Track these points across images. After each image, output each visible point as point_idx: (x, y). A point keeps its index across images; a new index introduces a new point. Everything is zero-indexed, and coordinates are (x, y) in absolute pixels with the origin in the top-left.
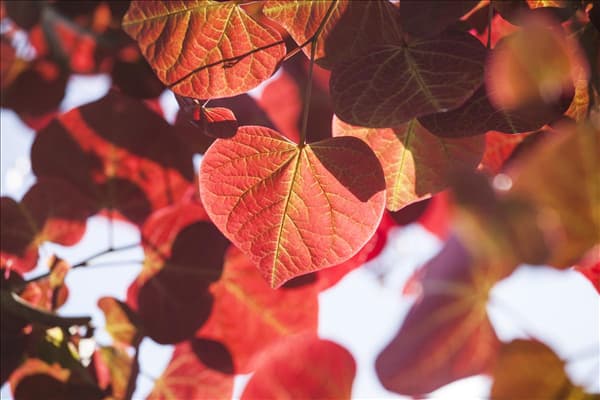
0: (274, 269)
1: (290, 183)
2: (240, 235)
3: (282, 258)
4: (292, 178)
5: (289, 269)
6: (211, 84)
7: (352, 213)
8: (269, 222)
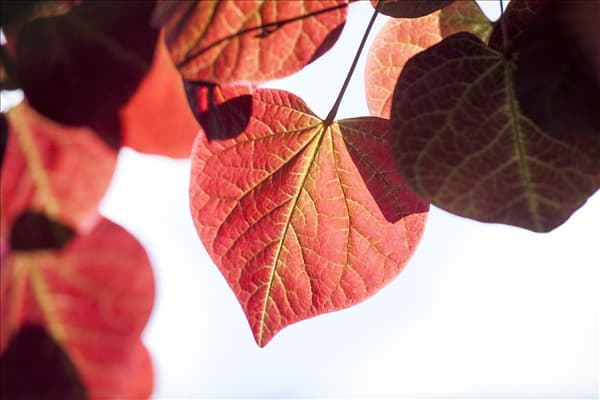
0: (264, 312)
1: (303, 175)
2: (229, 257)
3: (275, 294)
4: (306, 167)
5: (282, 313)
6: (238, 64)
7: (377, 238)
8: (267, 235)
